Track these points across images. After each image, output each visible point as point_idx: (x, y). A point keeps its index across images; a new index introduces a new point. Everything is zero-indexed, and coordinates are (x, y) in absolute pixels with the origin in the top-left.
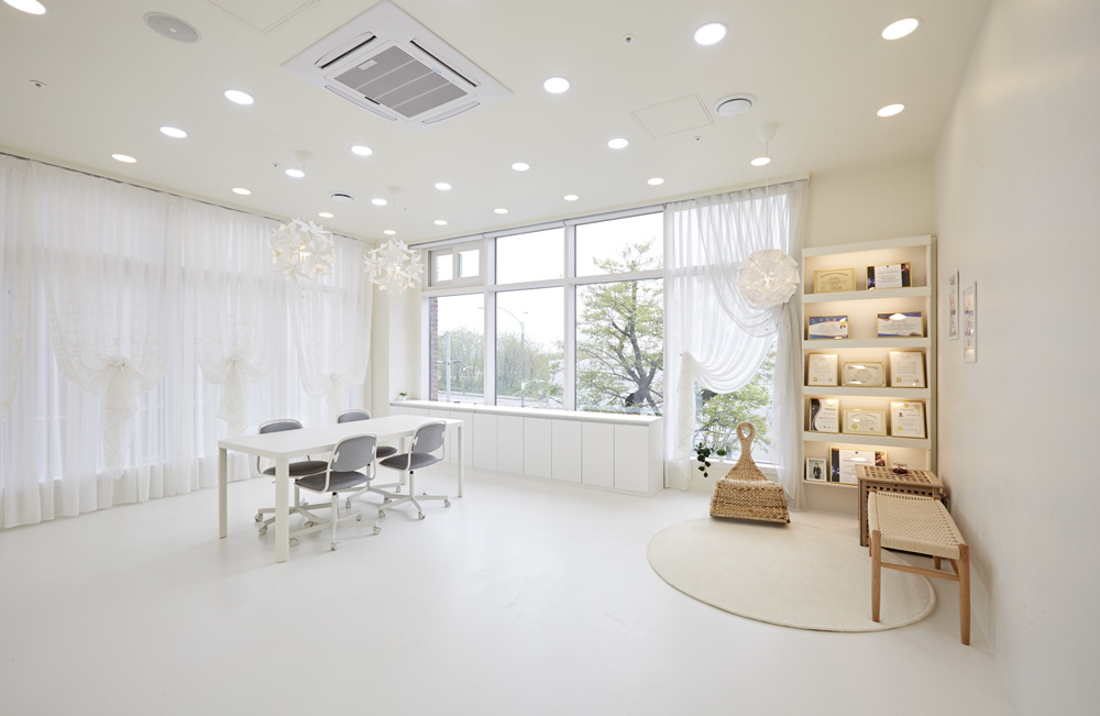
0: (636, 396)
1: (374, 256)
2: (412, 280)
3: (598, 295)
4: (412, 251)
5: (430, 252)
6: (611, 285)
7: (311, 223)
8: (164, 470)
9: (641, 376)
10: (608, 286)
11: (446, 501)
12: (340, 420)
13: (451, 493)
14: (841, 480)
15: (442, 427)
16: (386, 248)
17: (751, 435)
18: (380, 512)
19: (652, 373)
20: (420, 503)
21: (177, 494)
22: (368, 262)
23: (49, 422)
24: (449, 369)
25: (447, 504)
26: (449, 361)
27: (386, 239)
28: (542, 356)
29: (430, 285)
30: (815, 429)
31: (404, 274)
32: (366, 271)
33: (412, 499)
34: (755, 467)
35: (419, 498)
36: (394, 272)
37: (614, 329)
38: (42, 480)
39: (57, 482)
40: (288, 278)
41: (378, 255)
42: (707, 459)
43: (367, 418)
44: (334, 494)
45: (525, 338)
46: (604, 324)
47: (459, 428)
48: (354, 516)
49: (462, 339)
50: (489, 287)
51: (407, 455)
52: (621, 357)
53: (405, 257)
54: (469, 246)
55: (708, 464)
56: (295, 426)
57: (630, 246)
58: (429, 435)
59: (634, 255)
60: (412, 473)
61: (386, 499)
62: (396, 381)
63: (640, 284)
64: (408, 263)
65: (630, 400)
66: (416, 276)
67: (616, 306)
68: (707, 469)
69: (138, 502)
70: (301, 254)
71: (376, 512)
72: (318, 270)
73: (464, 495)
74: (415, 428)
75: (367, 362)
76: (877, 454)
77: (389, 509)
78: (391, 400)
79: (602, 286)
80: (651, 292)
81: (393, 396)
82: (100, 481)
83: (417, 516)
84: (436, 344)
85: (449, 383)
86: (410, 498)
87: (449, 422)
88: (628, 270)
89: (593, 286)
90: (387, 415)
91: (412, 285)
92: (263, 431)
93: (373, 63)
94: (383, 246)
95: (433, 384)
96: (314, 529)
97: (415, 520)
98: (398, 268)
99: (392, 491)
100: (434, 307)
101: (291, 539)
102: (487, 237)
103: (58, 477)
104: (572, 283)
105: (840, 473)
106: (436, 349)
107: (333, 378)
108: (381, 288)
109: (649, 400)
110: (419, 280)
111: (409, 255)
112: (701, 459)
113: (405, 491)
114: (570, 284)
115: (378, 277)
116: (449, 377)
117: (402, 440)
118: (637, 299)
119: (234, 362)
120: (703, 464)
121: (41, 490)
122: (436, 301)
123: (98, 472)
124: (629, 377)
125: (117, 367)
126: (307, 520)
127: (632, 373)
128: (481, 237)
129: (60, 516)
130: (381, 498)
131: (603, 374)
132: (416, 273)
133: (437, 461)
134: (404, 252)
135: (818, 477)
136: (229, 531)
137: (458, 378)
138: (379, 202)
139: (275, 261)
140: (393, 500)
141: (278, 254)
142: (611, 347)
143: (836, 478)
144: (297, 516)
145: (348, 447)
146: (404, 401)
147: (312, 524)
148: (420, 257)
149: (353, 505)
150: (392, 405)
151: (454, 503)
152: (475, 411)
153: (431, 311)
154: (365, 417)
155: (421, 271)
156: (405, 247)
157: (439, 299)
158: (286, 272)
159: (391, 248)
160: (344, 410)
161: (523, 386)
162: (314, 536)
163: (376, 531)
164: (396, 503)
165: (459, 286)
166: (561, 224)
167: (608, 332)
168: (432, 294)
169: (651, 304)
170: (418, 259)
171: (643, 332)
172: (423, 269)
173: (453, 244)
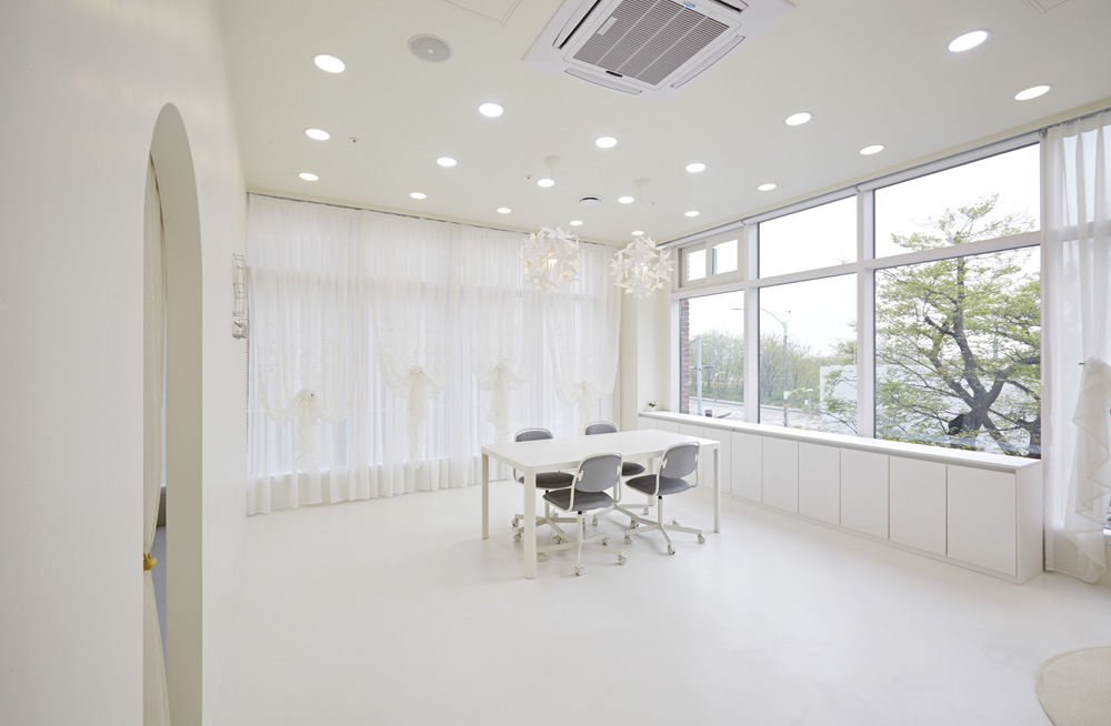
0: (968, 419)
1: (621, 257)
2: (661, 280)
3: (900, 282)
4: (660, 248)
5: (680, 250)
6: (922, 267)
7: (559, 229)
8: (449, 464)
9: (976, 391)
10: (916, 269)
11: (700, 536)
12: (588, 432)
13: (706, 526)
15: (693, 449)
16: (634, 247)
18: (627, 537)
19: (997, 389)
20: (671, 534)
21: (458, 487)
22: (614, 265)
23: (375, 413)
24: (700, 375)
25: (701, 540)
26: (700, 366)
27: (633, 239)
28: (808, 361)
29: (680, 286)
31: (651, 274)
32: (612, 274)
33: (661, 528)
35: (669, 527)
36: (641, 273)
37: (929, 327)
38: (370, 465)
39: (379, 467)
40: (538, 288)
41: (625, 256)
43: (613, 430)
44: (580, 513)
45: (788, 341)
46: (909, 320)
47: (716, 451)
48: (599, 538)
49: (714, 343)
50: (750, 283)
51: (655, 476)
52: (938, 364)
53: (654, 256)
54: (724, 237)
56: (545, 436)
57: (951, 212)
58: (681, 456)
59: (961, 223)
60: (660, 498)
61: (633, 522)
62: (645, 391)
63: (971, 263)
64: (655, 261)
65: (957, 425)
66: (665, 276)
67: (928, 295)
69: (431, 491)
70: (550, 261)
71: (622, 535)
72: (565, 277)
73: (721, 530)
74: (665, 448)
75: (615, 370)
77: (637, 536)
78: (640, 410)
79: (907, 269)
80: (989, 274)
81: (641, 406)
82: (406, 469)
83: (666, 550)
84: (687, 351)
85: (700, 389)
86: (658, 525)
87: (703, 442)
88: (948, 244)
89: (893, 271)
90: (635, 428)
91: (660, 286)
92: (519, 439)
93: (614, 20)
94: (629, 246)
95: (684, 395)
96: (562, 547)
97: (663, 554)
98: (645, 268)
99: (638, 512)
100: (684, 309)
101: (540, 554)
102: (745, 225)
103: (380, 463)
104: (868, 268)
106: (688, 355)
107: (584, 386)
108: (628, 291)
109: (990, 426)
110: (668, 280)
111: (658, 252)
113: (653, 516)
114: (867, 270)
115: (624, 280)
116: (700, 383)
117: (651, 461)
118: (966, 283)
119: (500, 370)
121: (370, 473)
122: (687, 303)
123: (405, 461)
124: (950, 390)
125: (417, 374)
126: (555, 534)
127: (957, 387)
128: (740, 224)
129: (381, 496)
130: (627, 521)
131: (909, 386)
132: (665, 273)
133: (688, 488)
134: (651, 249)
136: (490, 534)
137: (709, 384)
138: (626, 200)
139: (526, 271)
140: (641, 525)
141: (529, 264)
142: (921, 351)
144: (546, 528)
145: (593, 464)
146: (653, 412)
147: (559, 540)
148: (669, 253)
149: (600, 523)
150: (640, 415)
151: (709, 539)
152: (734, 430)
153: (681, 314)
154: (612, 430)
155: (671, 269)
156: (653, 245)
157: (690, 300)
158: (536, 281)
159: (637, 247)
160: (594, 420)
161: (786, 395)
162: (561, 554)
163: (621, 561)
164: (644, 529)
165: (715, 284)
166: (853, 191)
167: (915, 330)
168: (682, 295)
169: (988, 288)
170: (667, 258)
171: (975, 328)
172: (673, 266)
173: (705, 238)
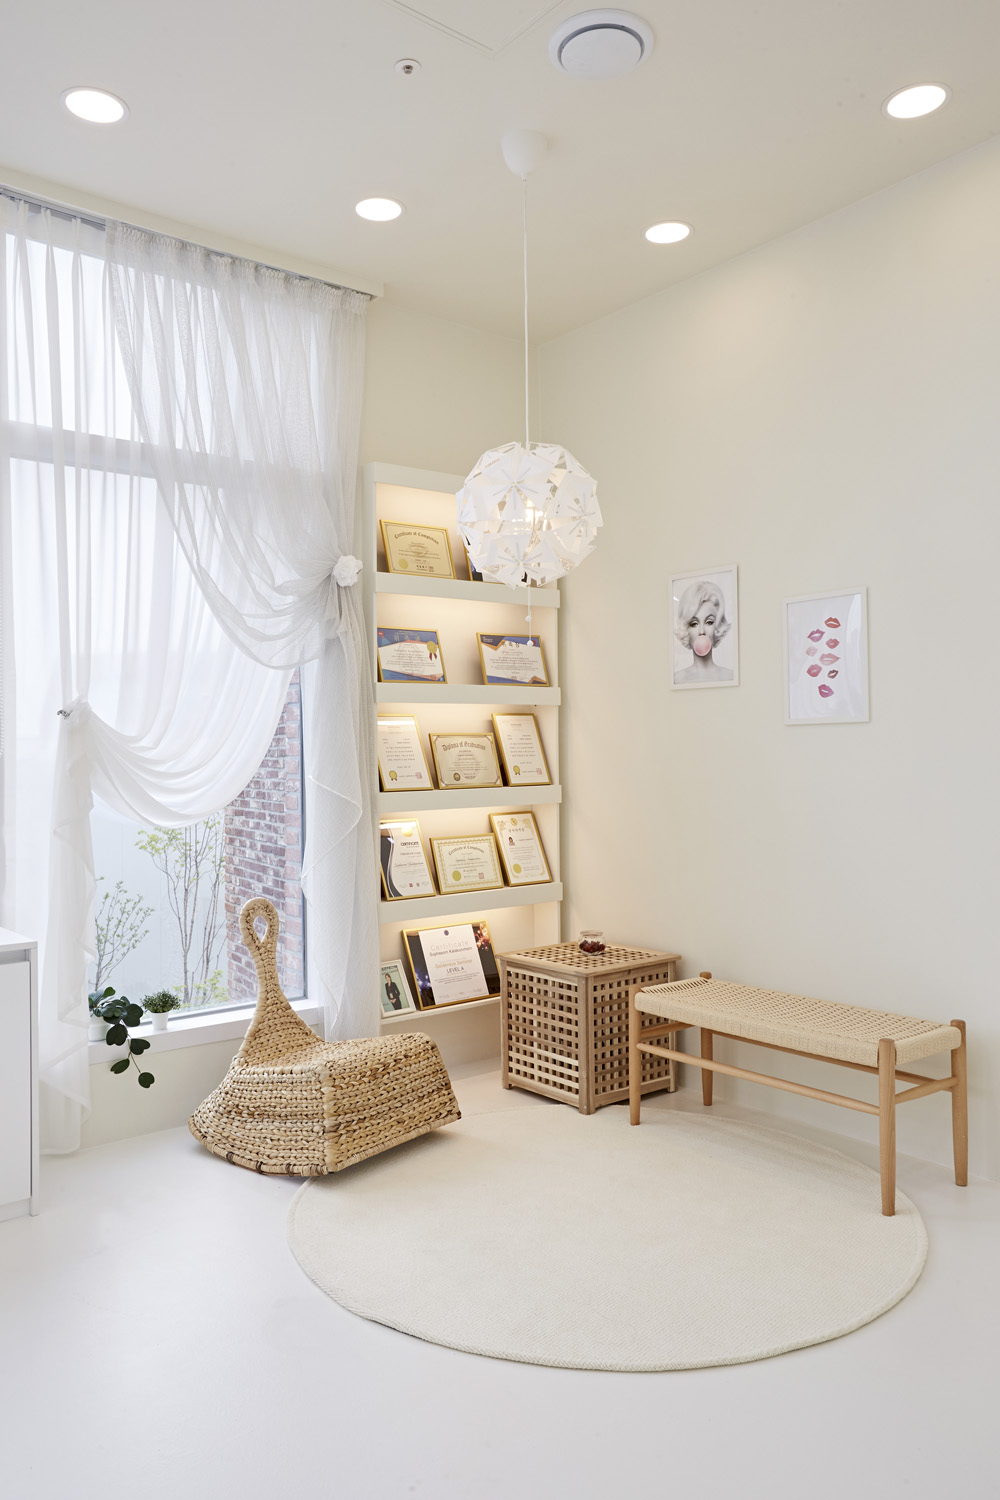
14: (437, 1001)
17: (272, 933)
30: (397, 894)
34: (293, 1015)
42: (133, 1033)
55: (139, 1046)
68: (141, 1063)
76: (476, 928)
105: (432, 984)
112: (115, 1037)
120: (122, 1051)
135: (397, 1006)
143: (426, 998)
